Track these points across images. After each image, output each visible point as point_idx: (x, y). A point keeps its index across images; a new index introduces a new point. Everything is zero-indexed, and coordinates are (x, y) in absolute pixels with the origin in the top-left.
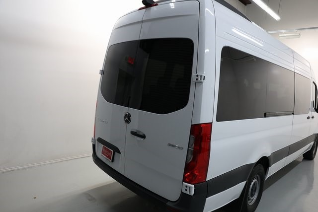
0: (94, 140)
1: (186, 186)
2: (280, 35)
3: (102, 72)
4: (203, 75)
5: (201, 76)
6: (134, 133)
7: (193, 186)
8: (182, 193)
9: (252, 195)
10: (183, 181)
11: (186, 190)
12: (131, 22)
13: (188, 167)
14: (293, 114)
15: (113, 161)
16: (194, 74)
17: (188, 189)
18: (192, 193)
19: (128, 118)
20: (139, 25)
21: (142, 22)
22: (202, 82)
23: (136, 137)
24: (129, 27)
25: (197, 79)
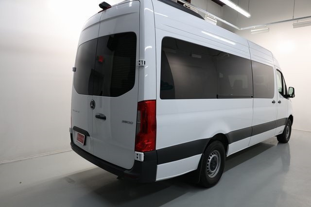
0: (71, 130)
1: (137, 154)
2: (252, 31)
3: (75, 70)
4: (144, 60)
5: (142, 61)
6: (98, 117)
7: (143, 153)
8: (135, 160)
9: (213, 169)
10: (135, 151)
11: (137, 157)
12: (92, 24)
13: (138, 139)
14: (252, 97)
15: (85, 144)
16: (137, 60)
17: (139, 156)
18: (143, 159)
19: (93, 105)
20: (98, 26)
21: (100, 22)
22: (143, 66)
23: (99, 119)
24: (91, 28)
25: (139, 64)
